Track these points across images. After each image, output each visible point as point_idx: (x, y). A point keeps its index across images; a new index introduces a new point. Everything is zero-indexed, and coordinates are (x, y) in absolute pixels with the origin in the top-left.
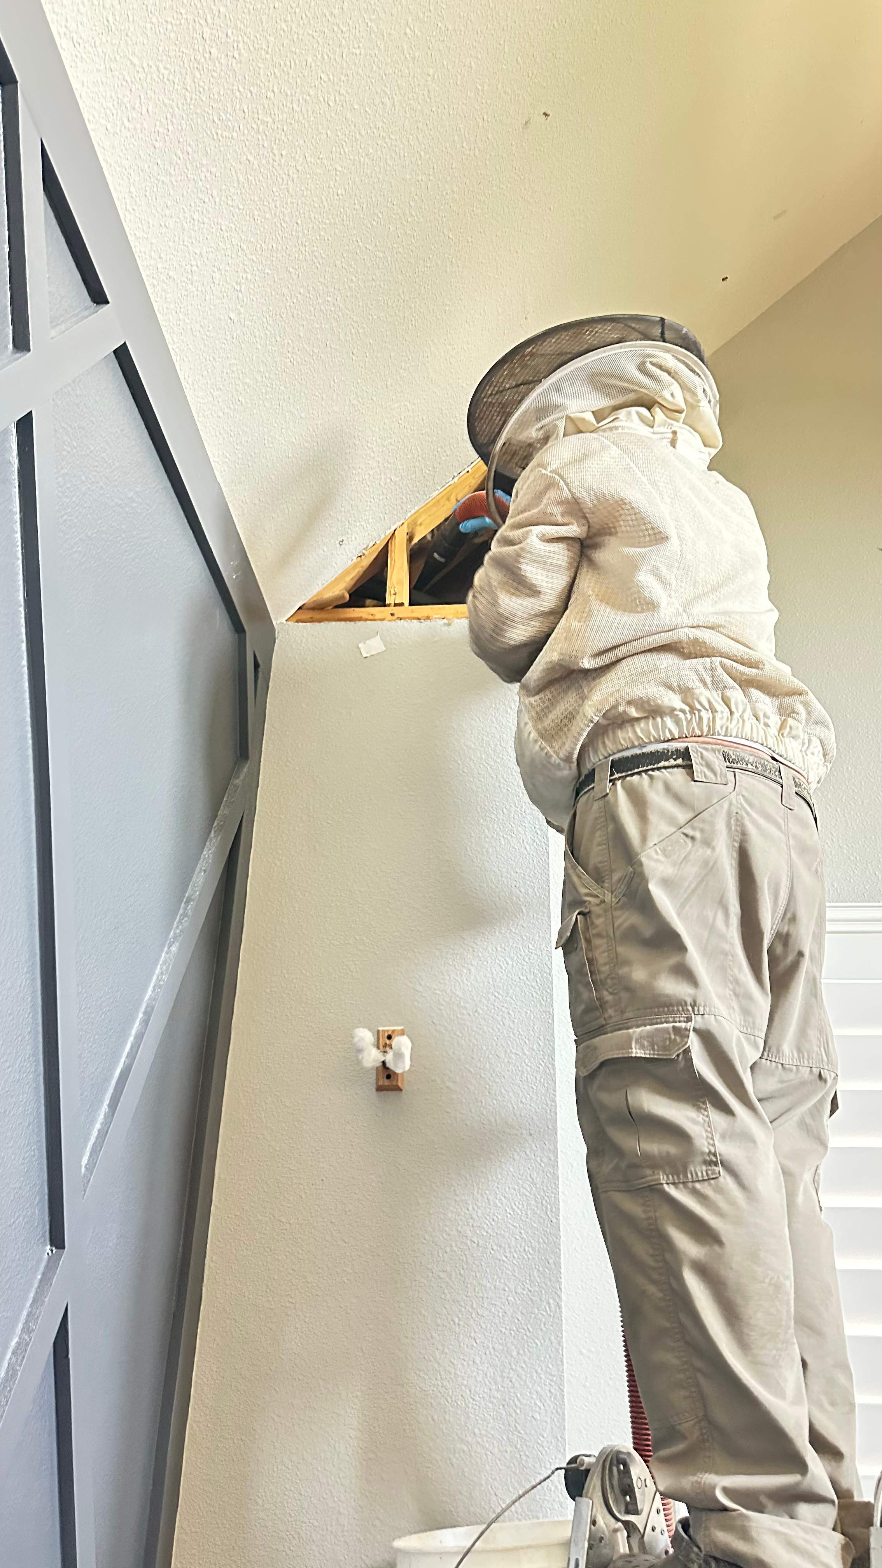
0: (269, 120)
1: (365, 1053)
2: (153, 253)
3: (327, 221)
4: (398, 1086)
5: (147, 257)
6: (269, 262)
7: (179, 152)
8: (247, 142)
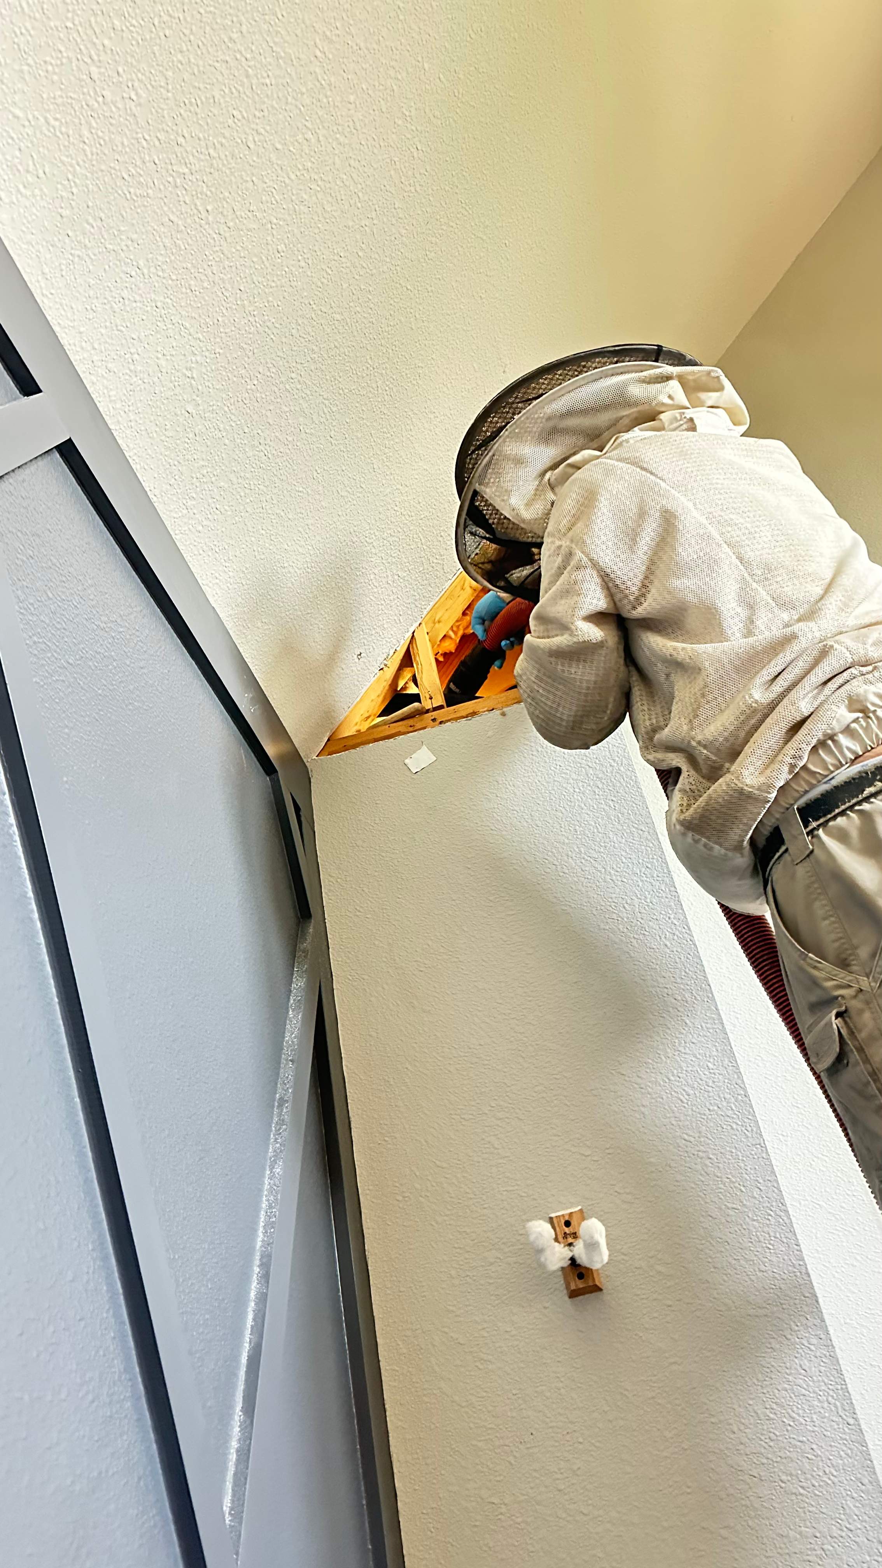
0: (186, 171)
1: (548, 1253)
2: (84, 344)
3: (273, 284)
4: (596, 1286)
5: (78, 349)
6: (218, 340)
7: (91, 221)
8: (165, 200)
